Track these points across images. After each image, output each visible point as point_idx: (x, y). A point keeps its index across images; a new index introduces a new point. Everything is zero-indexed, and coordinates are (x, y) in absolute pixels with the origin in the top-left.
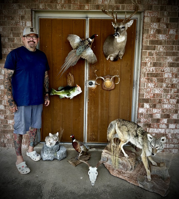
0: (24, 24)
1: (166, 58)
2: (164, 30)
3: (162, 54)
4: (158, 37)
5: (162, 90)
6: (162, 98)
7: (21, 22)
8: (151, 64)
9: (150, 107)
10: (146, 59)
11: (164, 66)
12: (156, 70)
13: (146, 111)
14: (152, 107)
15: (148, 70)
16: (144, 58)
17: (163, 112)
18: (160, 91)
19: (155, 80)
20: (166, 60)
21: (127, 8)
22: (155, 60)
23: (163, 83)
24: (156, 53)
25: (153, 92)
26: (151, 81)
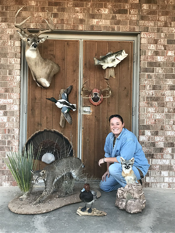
0: (12, 43)
1: (166, 81)
2: (162, 52)
3: (162, 76)
4: (156, 58)
5: (164, 116)
6: (164, 125)
7: (9, 42)
8: (150, 87)
9: (152, 135)
10: (144, 82)
11: (165, 89)
12: (156, 93)
13: (148, 139)
14: (154, 134)
15: (147, 93)
16: (143, 81)
17: (166, 140)
18: (161, 116)
19: (156, 104)
20: (166, 83)
21: (122, 29)
22: (154, 83)
23: (164, 108)
24: (155, 76)
25: (154, 117)
26: (152, 106)
